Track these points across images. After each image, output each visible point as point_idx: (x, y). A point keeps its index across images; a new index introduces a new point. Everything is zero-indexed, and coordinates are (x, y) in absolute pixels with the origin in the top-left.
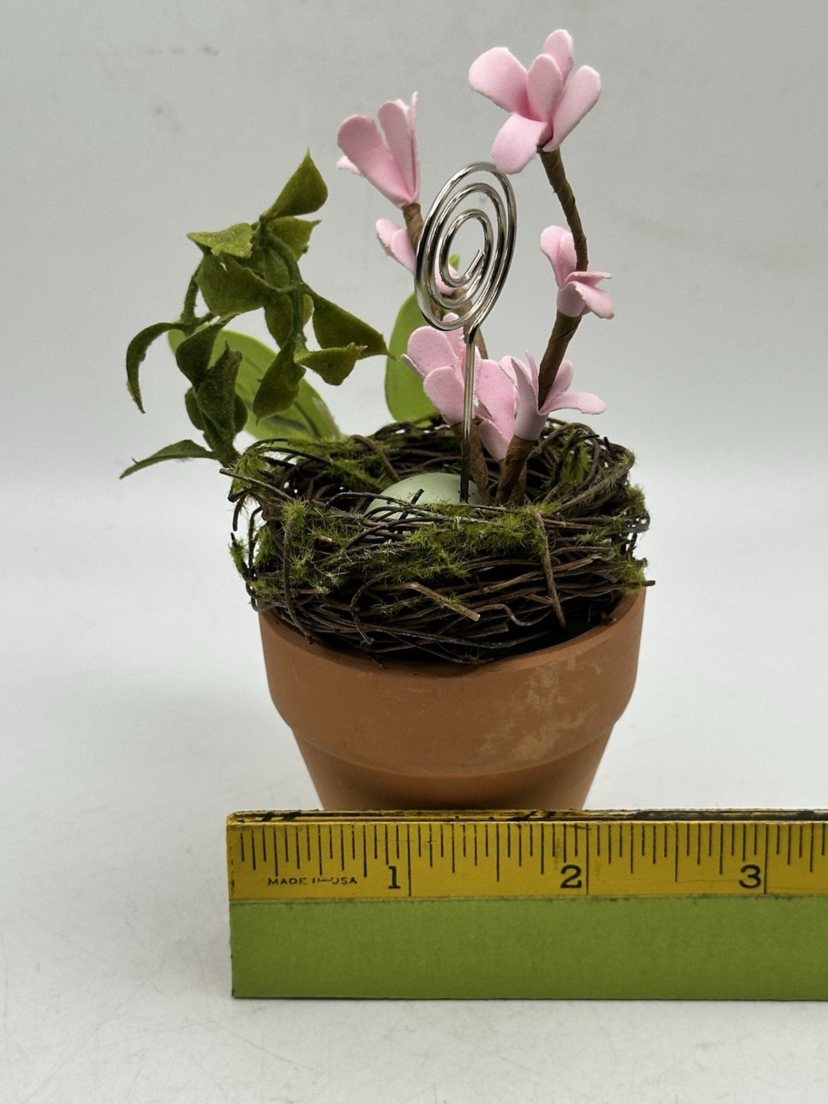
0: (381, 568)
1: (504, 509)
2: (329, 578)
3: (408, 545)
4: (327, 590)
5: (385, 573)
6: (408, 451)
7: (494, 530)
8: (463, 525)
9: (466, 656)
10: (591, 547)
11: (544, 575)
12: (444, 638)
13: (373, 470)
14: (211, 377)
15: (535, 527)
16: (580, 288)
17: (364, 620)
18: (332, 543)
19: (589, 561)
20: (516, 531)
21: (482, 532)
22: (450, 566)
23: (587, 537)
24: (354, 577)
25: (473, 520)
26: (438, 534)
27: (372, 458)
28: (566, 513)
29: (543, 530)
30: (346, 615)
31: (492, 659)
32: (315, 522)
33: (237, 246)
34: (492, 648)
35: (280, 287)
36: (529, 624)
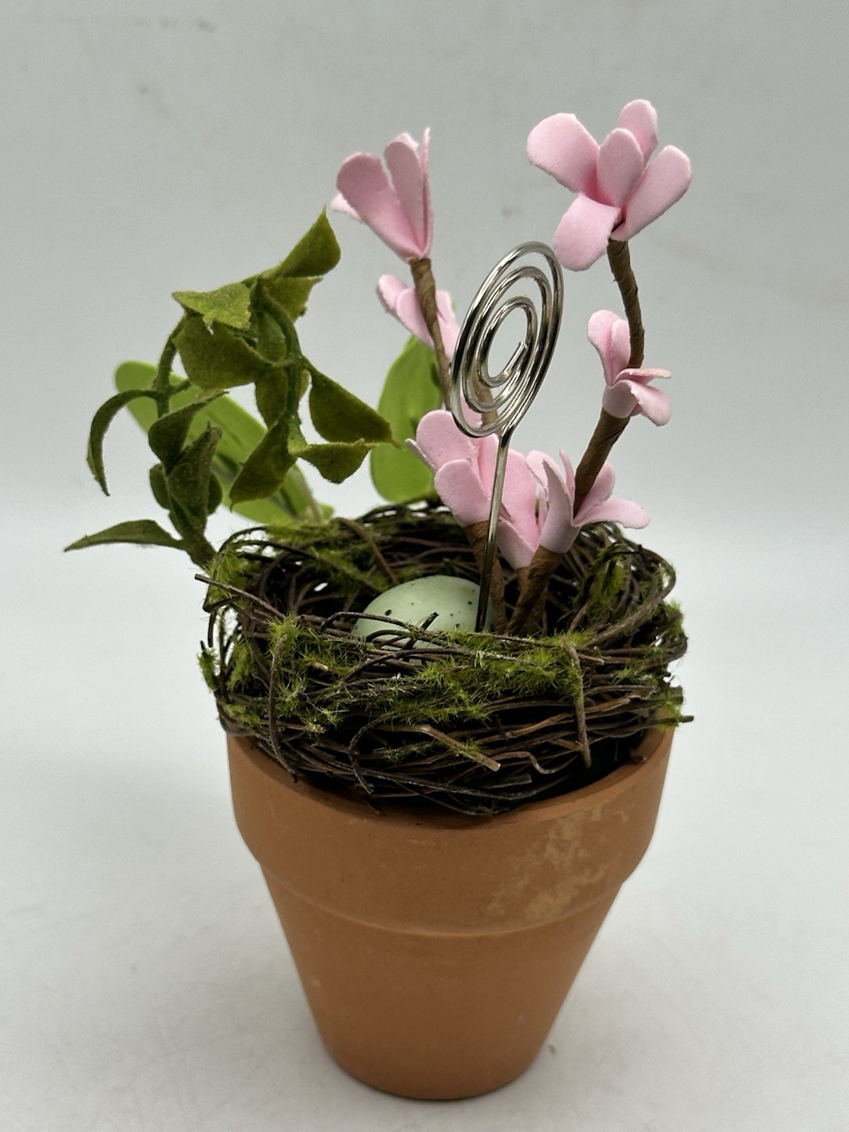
0: (385, 706)
1: (533, 641)
2: (324, 716)
3: (421, 682)
4: (322, 728)
5: (392, 713)
6: (401, 539)
7: (522, 669)
8: (486, 661)
9: (480, 808)
10: (630, 686)
11: (575, 717)
12: (456, 788)
13: (361, 562)
14: (186, 460)
15: (568, 664)
16: (636, 389)
17: (363, 764)
18: (328, 671)
19: (626, 701)
20: (547, 669)
21: (509, 670)
22: (469, 708)
23: (624, 674)
24: (355, 716)
25: (499, 656)
26: (457, 671)
27: (361, 547)
28: (607, 645)
29: (578, 669)
30: (342, 757)
31: (508, 809)
32: (308, 646)
33: (233, 314)
34: (510, 799)
35: (276, 359)
36: (553, 771)
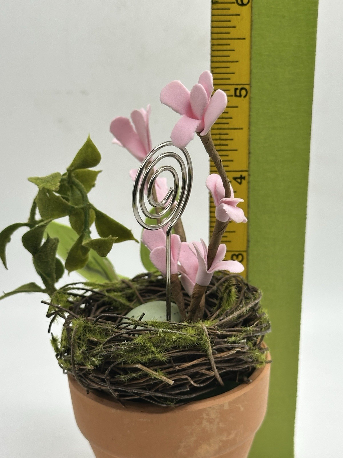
0: (121, 356)
1: (187, 324)
2: (93, 361)
3: (135, 344)
4: (93, 367)
5: (123, 359)
6: (149, 288)
7: (180, 336)
8: (164, 333)
9: (168, 403)
10: (235, 345)
11: (209, 359)
12: (155, 393)
13: (130, 298)
14: (41, 252)
15: (203, 334)
16: (226, 207)
17: (112, 384)
18: (97, 341)
19: (233, 352)
20: (192, 337)
21: (174, 337)
22: (157, 355)
23: (233, 339)
24: (107, 360)
25: (169, 331)
26: (151, 338)
27: (130, 291)
28: (221, 326)
29: (207, 336)
30: (103, 380)
31: (183, 404)
32: (88, 330)
33: (52, 185)
34: (181, 398)
35: (77, 205)
36: (202, 385)
